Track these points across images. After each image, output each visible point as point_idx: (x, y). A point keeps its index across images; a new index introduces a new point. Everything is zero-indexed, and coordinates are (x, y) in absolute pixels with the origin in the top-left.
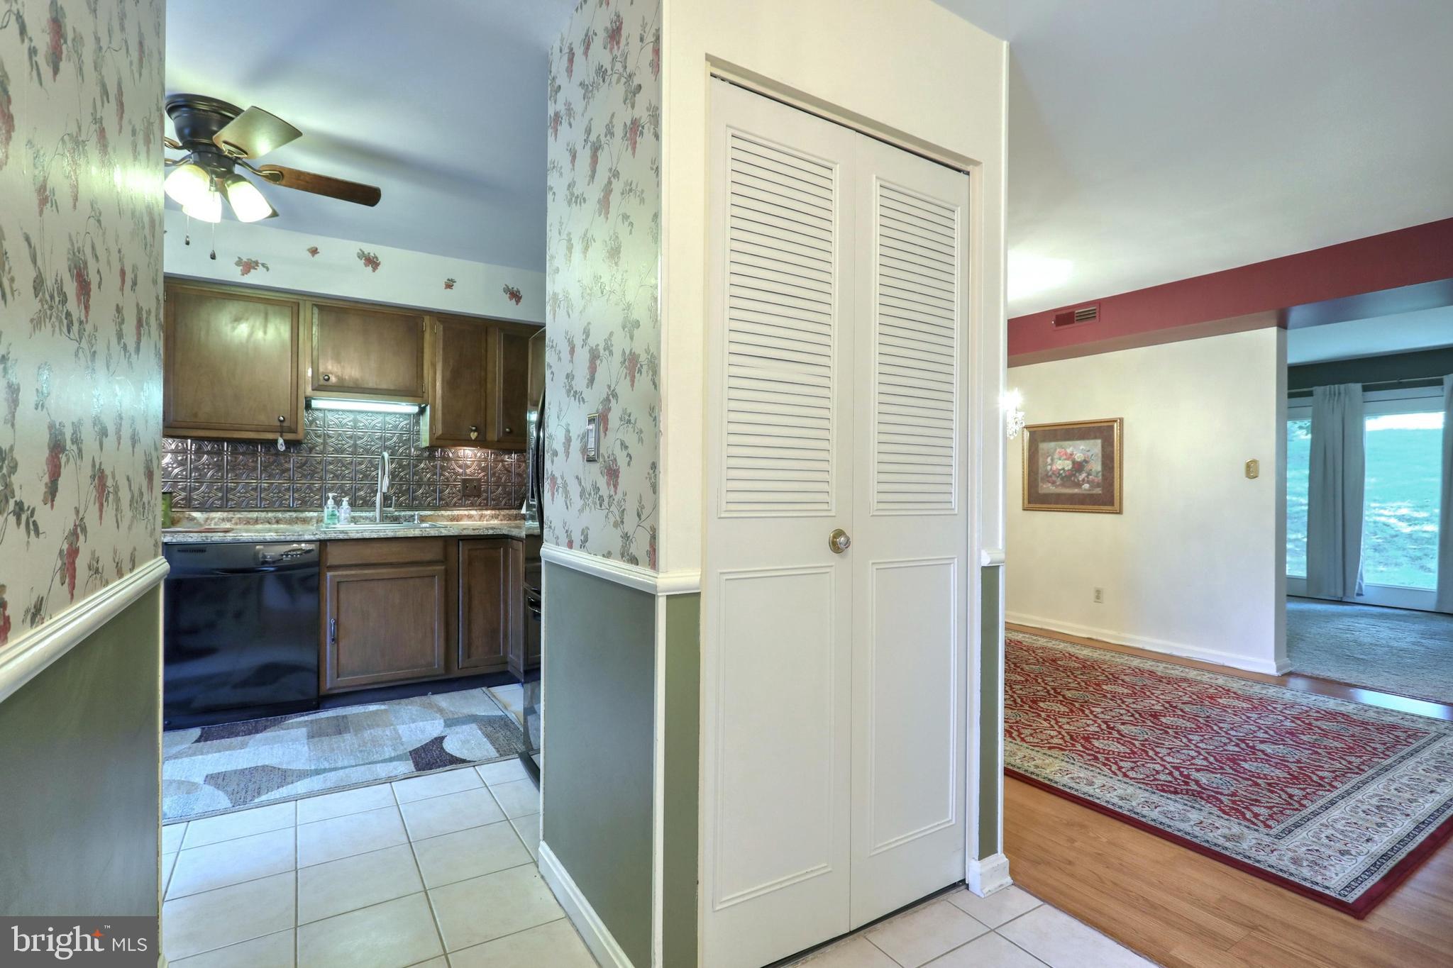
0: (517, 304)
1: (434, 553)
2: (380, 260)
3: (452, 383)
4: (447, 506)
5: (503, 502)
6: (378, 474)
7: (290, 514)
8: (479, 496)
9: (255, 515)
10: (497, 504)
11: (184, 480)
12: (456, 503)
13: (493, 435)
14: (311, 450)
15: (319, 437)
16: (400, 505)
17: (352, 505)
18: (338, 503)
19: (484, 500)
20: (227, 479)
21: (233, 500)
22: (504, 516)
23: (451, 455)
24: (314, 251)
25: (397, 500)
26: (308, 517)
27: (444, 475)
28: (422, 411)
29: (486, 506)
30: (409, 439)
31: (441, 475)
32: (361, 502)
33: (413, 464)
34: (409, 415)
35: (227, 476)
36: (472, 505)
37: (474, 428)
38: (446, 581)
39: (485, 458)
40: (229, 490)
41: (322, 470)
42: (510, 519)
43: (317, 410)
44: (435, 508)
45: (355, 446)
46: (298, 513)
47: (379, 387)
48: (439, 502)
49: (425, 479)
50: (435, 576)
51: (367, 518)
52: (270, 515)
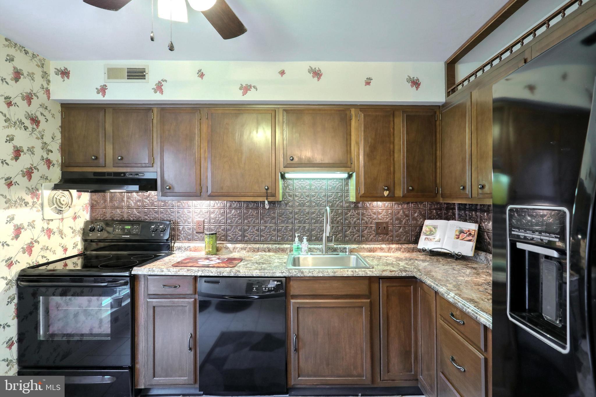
0: (417, 90)
1: (363, 288)
2: (322, 72)
3: (370, 155)
4: (367, 241)
5: (404, 238)
6: (323, 219)
7: (277, 245)
8: (387, 234)
9: (257, 246)
10: (399, 240)
11: (224, 225)
12: (372, 239)
13: (399, 193)
14: (286, 204)
15: (290, 196)
16: (338, 240)
17: (309, 240)
18: (301, 240)
19: (390, 237)
20: (244, 224)
21: (247, 236)
22: (405, 249)
23: (368, 205)
24: (282, 73)
25: (335, 237)
26: (285, 248)
27: (364, 220)
28: (350, 176)
29: (392, 242)
30: (342, 195)
31: (362, 219)
32: (314, 238)
33: (345, 213)
34: (342, 179)
35: (244, 222)
36: (383, 241)
37: (386, 188)
38: (371, 311)
39: (391, 207)
40: (245, 231)
41: (292, 217)
42: (409, 251)
43: (289, 179)
44: (359, 242)
45: (310, 201)
46: (280, 245)
47: (323, 162)
48: (361, 238)
49: (352, 222)
50: (363, 307)
51: (318, 249)
52: (265, 246)
